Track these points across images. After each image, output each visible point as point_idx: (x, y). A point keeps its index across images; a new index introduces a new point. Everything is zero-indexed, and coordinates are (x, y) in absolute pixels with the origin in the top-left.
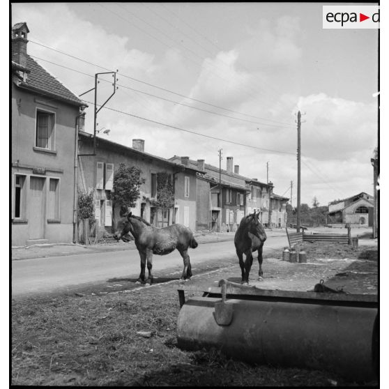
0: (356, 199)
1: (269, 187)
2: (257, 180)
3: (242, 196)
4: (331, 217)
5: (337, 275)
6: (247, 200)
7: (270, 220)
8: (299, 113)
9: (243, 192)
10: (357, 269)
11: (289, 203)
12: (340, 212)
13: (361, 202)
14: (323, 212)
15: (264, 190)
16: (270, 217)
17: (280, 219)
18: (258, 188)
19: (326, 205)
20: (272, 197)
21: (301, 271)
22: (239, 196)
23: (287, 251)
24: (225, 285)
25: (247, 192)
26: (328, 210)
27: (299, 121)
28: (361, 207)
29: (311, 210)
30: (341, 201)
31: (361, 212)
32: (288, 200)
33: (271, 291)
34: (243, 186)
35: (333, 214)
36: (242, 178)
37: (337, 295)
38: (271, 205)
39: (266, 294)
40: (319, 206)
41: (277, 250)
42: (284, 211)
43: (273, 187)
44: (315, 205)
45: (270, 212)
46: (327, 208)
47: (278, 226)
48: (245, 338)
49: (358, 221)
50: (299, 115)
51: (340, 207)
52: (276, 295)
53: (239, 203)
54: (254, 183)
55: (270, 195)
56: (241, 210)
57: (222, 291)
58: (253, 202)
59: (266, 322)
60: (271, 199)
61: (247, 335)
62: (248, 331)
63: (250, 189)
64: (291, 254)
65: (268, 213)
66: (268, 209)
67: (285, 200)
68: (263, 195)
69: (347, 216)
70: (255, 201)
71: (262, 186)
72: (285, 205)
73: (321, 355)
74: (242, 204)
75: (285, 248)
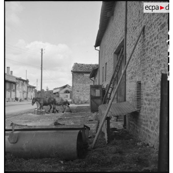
0: (64, 87)
1: (27, 81)
2: (21, 78)
3: (14, 85)
4: (54, 95)
5: (58, 119)
6: (17, 87)
7: (27, 96)
8: (42, 49)
9: (14, 83)
10: (66, 116)
11: (36, 88)
12: (58, 93)
13: (66, 89)
14: (51, 93)
15: (25, 83)
16: (27, 95)
17: (32, 96)
18: (22, 82)
19: (52, 90)
20: (28, 86)
21: (43, 118)
22: (13, 85)
23: (36, 110)
24: (14, 125)
25: (17, 84)
26: (53, 92)
27: (42, 52)
28: (66, 91)
29: (45, 92)
30: (59, 88)
31: (67, 93)
32: (35, 87)
33: (35, 126)
34: (15, 81)
35: (55, 94)
36: (14, 77)
37: (63, 126)
38: (27, 90)
39: (33, 128)
40: (49, 90)
41: (31, 110)
42: (34, 92)
43: (28, 82)
44: (47, 90)
45: (27, 93)
46: (52, 91)
47: (31, 99)
48: (23, 148)
49: (65, 96)
50: (42, 50)
51: (58, 90)
52: (38, 128)
53: (13, 89)
54: (20, 79)
55: (27, 85)
56: (13, 92)
57: (12, 128)
58: (19, 88)
59: (33, 140)
60: (28, 87)
61: (24, 146)
62: (25, 144)
63: (18, 82)
64: (38, 111)
65: (26, 93)
66: (26, 91)
67: (34, 87)
68: (24, 85)
69: (61, 95)
70: (20, 88)
71: (24, 81)
72: (34, 89)
73: (57, 151)
74: (14, 89)
75: (36, 109)
